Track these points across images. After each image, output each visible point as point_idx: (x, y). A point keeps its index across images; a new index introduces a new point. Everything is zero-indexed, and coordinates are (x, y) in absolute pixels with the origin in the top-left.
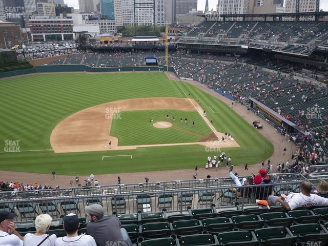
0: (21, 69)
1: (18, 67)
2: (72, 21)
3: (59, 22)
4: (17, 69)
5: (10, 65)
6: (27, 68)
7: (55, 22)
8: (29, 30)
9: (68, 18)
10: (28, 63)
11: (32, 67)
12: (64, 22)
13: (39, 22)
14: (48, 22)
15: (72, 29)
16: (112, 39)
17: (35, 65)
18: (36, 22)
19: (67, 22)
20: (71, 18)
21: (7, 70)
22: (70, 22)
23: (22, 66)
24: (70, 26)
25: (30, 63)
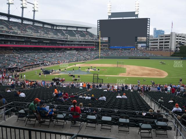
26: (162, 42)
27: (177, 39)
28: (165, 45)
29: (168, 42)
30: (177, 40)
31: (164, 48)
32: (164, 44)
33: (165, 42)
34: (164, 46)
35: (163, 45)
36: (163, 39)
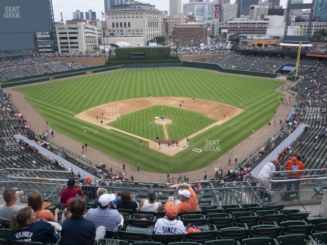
0: (171, 62)
1: (169, 60)
2: (268, 23)
3: (254, 23)
4: (167, 62)
5: (164, 59)
6: (175, 62)
7: (251, 24)
8: (226, 31)
9: (266, 20)
10: (178, 58)
11: (180, 61)
12: (259, 23)
13: (236, 24)
14: (244, 24)
15: (265, 30)
16: (268, 42)
17: (182, 60)
18: (234, 24)
19: (262, 23)
20: (268, 20)
21: (159, 62)
22: (265, 23)
23: (172, 60)
24: (265, 27)
25: (180, 58)
26: (66, 38)
27: (86, 33)
28: (71, 43)
29: (76, 38)
30: (86, 35)
31: (69, 47)
32: (69, 41)
33: (71, 38)
34: (69, 45)
35: (67, 43)
36: (66, 33)
